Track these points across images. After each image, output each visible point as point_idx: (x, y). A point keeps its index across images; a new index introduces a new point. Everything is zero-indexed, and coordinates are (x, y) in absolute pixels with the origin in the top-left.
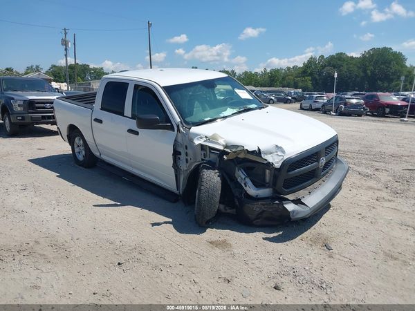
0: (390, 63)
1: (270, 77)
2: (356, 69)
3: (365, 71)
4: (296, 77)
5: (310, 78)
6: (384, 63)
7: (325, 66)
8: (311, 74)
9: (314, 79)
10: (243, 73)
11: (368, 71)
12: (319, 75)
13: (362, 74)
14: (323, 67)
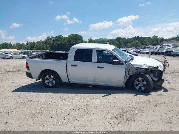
0: (78, 40)
1: (31, 45)
2: (67, 42)
3: (70, 42)
4: (43, 45)
5: (49, 45)
6: (76, 40)
7: (55, 40)
8: (49, 44)
9: (50, 46)
10: (16, 44)
11: (72, 43)
12: (53, 44)
13: (69, 44)
14: (54, 41)
